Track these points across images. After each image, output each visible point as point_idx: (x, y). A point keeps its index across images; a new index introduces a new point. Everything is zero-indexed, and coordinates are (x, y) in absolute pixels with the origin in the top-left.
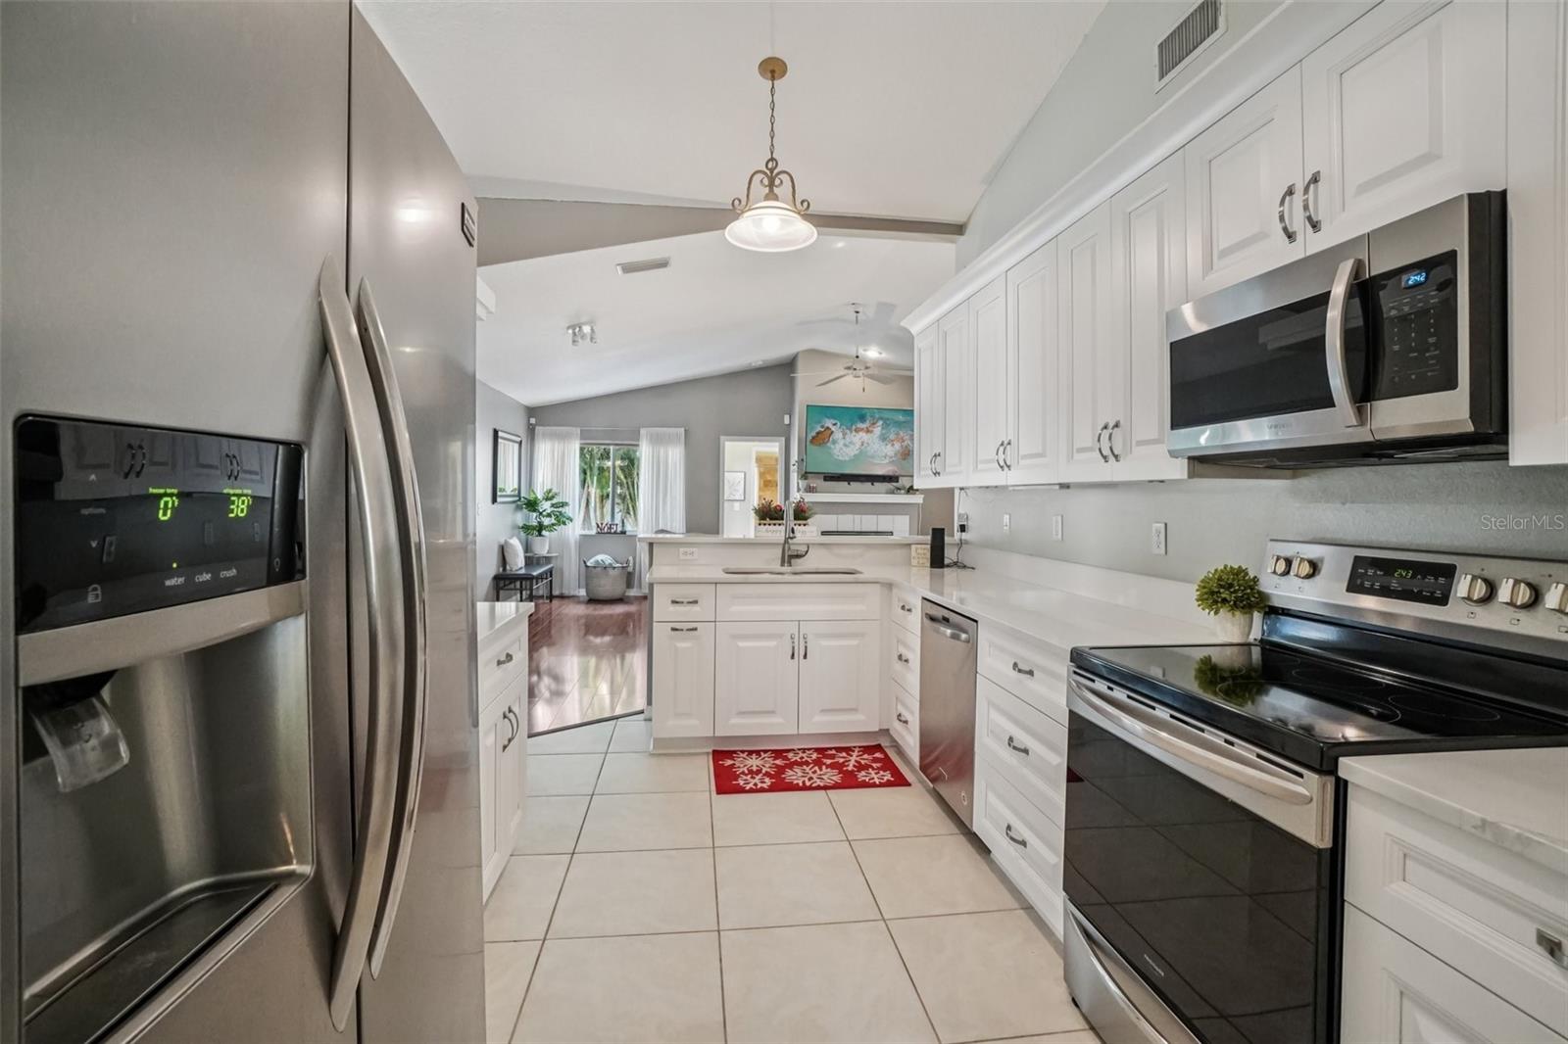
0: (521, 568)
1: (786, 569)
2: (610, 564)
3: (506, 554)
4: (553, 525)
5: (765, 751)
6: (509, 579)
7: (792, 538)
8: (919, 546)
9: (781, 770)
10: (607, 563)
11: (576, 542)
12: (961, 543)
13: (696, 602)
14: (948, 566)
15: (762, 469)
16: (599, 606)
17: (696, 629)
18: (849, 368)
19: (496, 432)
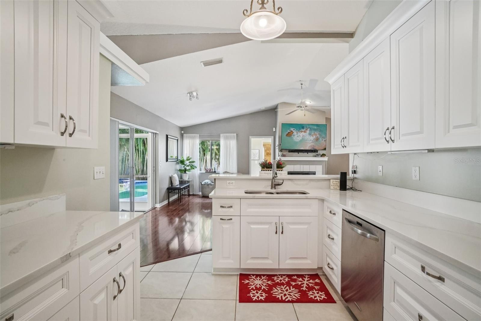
0: (178, 185)
1: (273, 191)
2: (210, 183)
3: (172, 180)
4: (190, 169)
5: (264, 275)
6: (173, 189)
7: (276, 177)
8: (334, 180)
9: (271, 288)
10: (209, 183)
11: (198, 175)
12: (354, 179)
13: (231, 207)
14: (348, 189)
15: (266, 149)
16: (205, 199)
17: (231, 219)
18: (298, 107)
19: (167, 136)
